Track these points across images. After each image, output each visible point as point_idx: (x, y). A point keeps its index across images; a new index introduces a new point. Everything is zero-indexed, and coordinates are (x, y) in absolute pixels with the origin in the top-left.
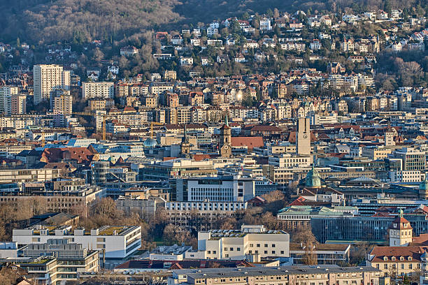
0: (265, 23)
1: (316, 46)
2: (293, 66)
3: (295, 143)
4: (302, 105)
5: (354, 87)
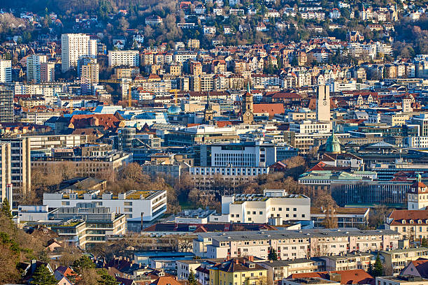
1: (335, 14)
3: (315, 109)
4: (322, 73)
5: (373, 54)
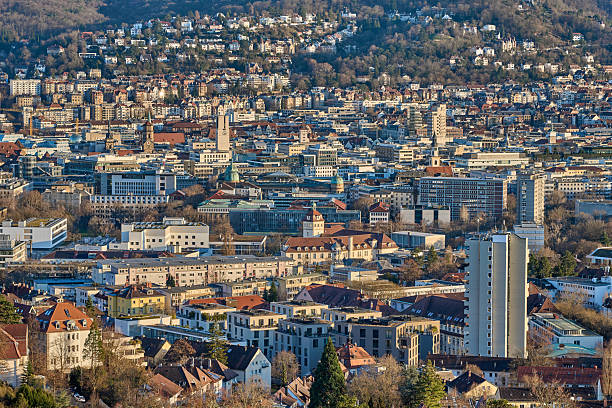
0: (186, 25)
1: (234, 46)
2: (214, 65)
3: (214, 139)
4: (222, 103)
5: (271, 86)
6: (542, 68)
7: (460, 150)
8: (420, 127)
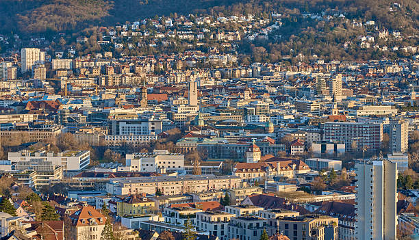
0: (169, 22)
1: (201, 36)
2: (187, 49)
3: (187, 98)
4: (192, 74)
5: (225, 62)
6: (406, 49)
7: (351, 104)
8: (324, 89)
